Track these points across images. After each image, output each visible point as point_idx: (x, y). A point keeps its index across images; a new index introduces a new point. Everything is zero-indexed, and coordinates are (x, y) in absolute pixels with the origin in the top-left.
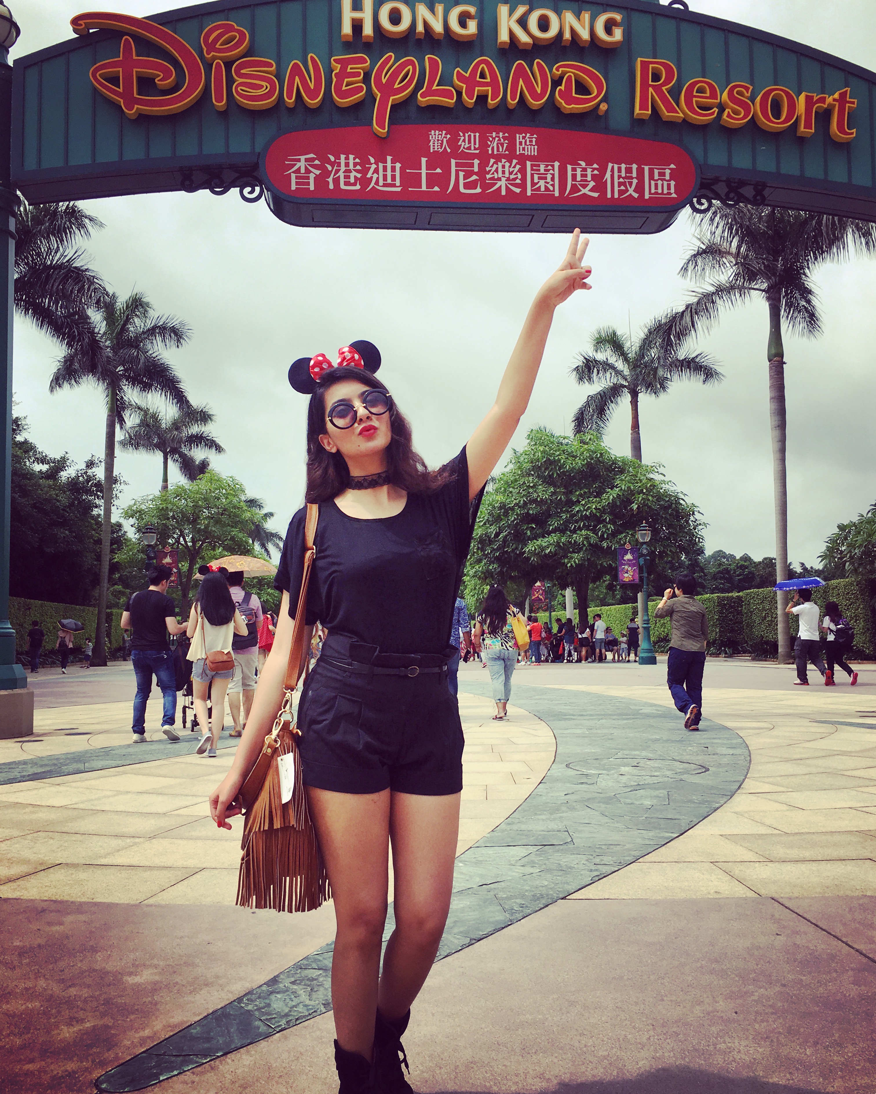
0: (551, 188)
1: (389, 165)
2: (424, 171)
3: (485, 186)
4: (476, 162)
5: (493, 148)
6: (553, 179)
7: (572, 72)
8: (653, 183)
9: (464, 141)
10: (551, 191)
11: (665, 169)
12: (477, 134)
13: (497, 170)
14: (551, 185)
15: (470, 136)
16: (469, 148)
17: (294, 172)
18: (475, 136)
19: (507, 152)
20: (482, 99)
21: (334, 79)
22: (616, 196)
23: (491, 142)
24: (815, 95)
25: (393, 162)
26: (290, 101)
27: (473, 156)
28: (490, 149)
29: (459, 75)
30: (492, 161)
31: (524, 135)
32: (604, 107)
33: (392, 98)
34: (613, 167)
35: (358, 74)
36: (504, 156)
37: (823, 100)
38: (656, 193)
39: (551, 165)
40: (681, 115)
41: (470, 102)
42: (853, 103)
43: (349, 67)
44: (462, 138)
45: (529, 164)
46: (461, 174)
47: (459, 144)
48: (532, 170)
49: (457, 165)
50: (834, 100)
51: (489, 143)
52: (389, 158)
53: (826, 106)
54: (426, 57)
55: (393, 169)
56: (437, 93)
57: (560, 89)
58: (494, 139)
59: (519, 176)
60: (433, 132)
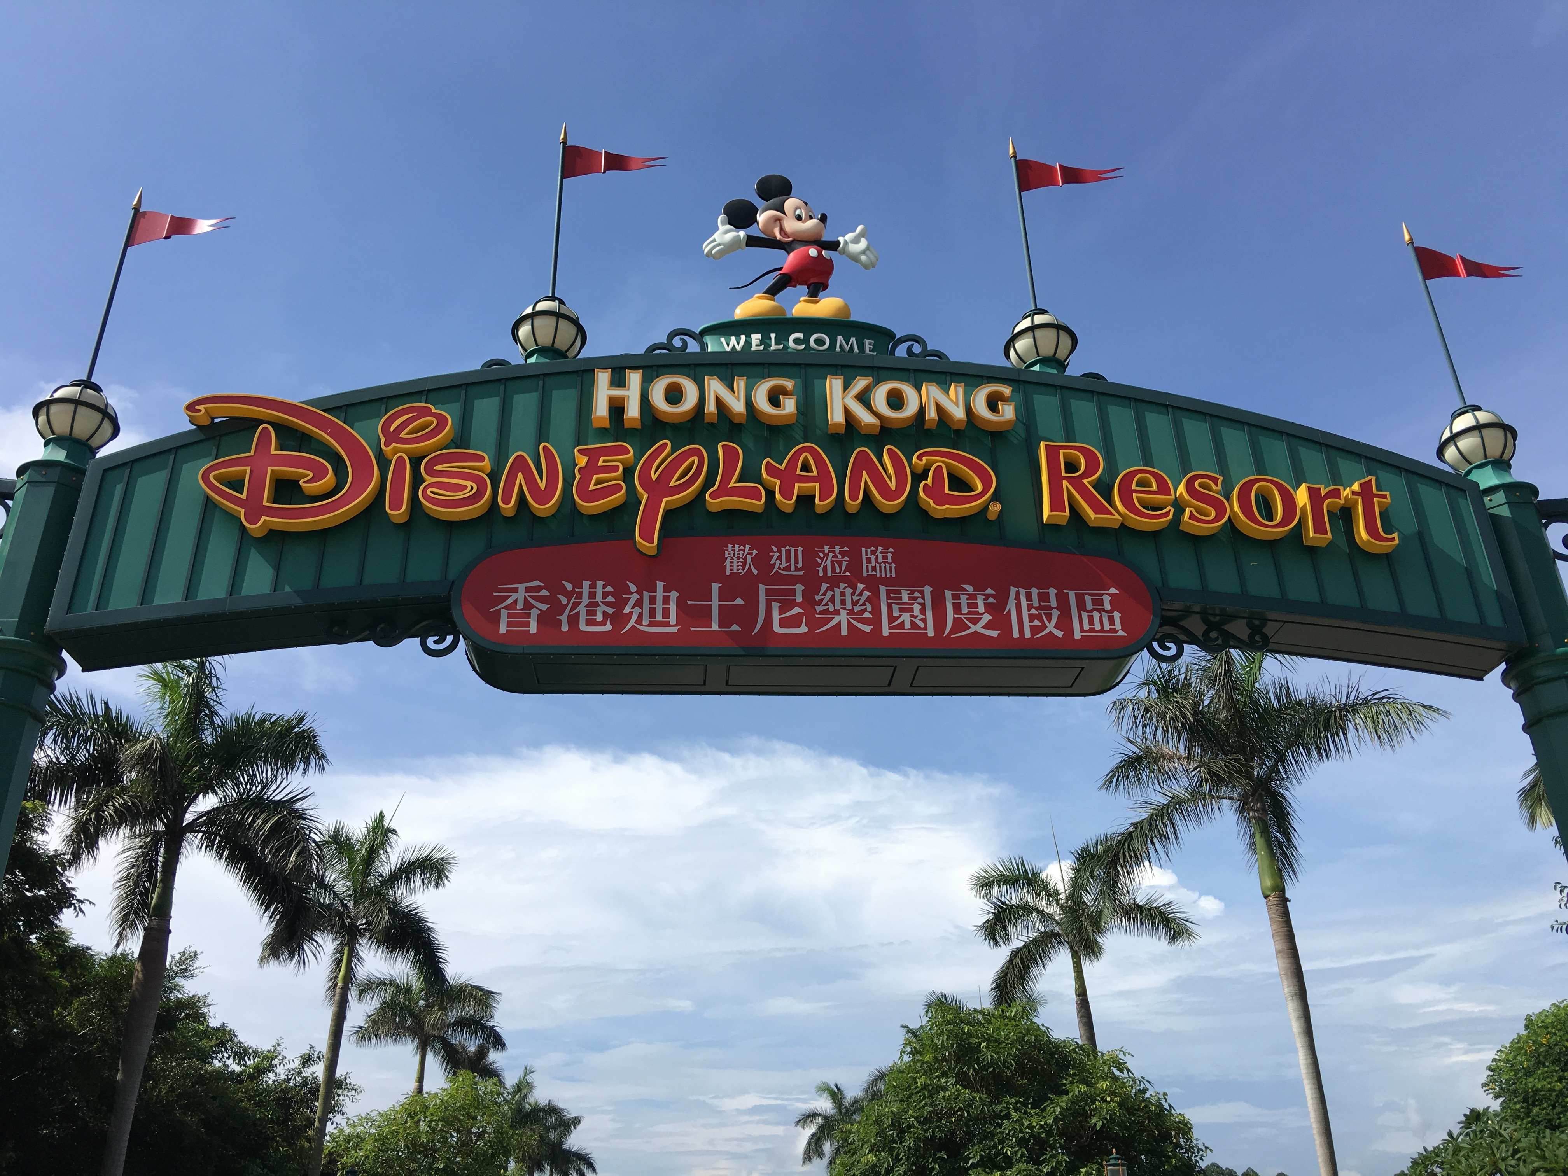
0: (922, 625)
1: (660, 594)
2: (715, 603)
3: (813, 624)
4: (799, 588)
5: (825, 568)
6: (923, 611)
7: (943, 462)
8: (1085, 616)
9: (780, 558)
10: (920, 628)
11: (1102, 595)
12: (800, 549)
13: (832, 599)
14: (921, 620)
15: (788, 552)
16: (788, 568)
17: (504, 608)
18: (796, 552)
19: (848, 574)
20: (806, 500)
21: (578, 476)
22: (1028, 635)
23: (822, 559)
24: (1322, 487)
25: (666, 589)
26: (508, 508)
27: (795, 580)
28: (821, 569)
29: (770, 469)
30: (824, 586)
31: (873, 548)
32: (995, 508)
33: (665, 500)
34: (1018, 593)
35: (615, 469)
36: (844, 579)
37: (1336, 494)
38: (1092, 630)
39: (918, 591)
40: (1117, 517)
41: (786, 504)
42: (1385, 497)
43: (602, 459)
44: (777, 554)
45: (883, 589)
46: (776, 606)
47: (772, 562)
48: (889, 598)
49: (768, 592)
50: (1354, 493)
51: (819, 561)
52: (660, 585)
53: (1342, 501)
54: (720, 445)
55: (666, 601)
56: (735, 492)
57: (926, 484)
58: (828, 554)
59: (869, 608)
60: (730, 546)
